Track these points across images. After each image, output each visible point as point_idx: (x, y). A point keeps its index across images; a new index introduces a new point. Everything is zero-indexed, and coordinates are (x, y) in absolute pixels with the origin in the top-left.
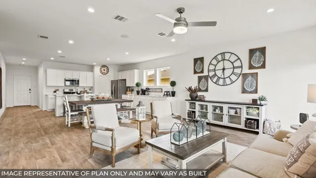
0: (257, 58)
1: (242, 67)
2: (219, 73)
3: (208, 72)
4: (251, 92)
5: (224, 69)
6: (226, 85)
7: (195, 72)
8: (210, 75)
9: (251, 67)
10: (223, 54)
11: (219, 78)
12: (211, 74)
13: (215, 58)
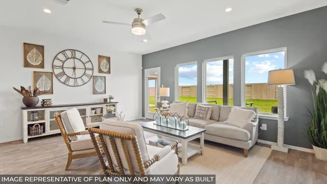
0: (105, 65)
1: (93, 69)
2: (69, 72)
3: (53, 68)
4: (101, 93)
5: (74, 68)
6: (78, 86)
7: (27, 64)
8: (56, 73)
9: (100, 71)
10: (73, 51)
11: (69, 77)
12: (57, 71)
13: (63, 52)
